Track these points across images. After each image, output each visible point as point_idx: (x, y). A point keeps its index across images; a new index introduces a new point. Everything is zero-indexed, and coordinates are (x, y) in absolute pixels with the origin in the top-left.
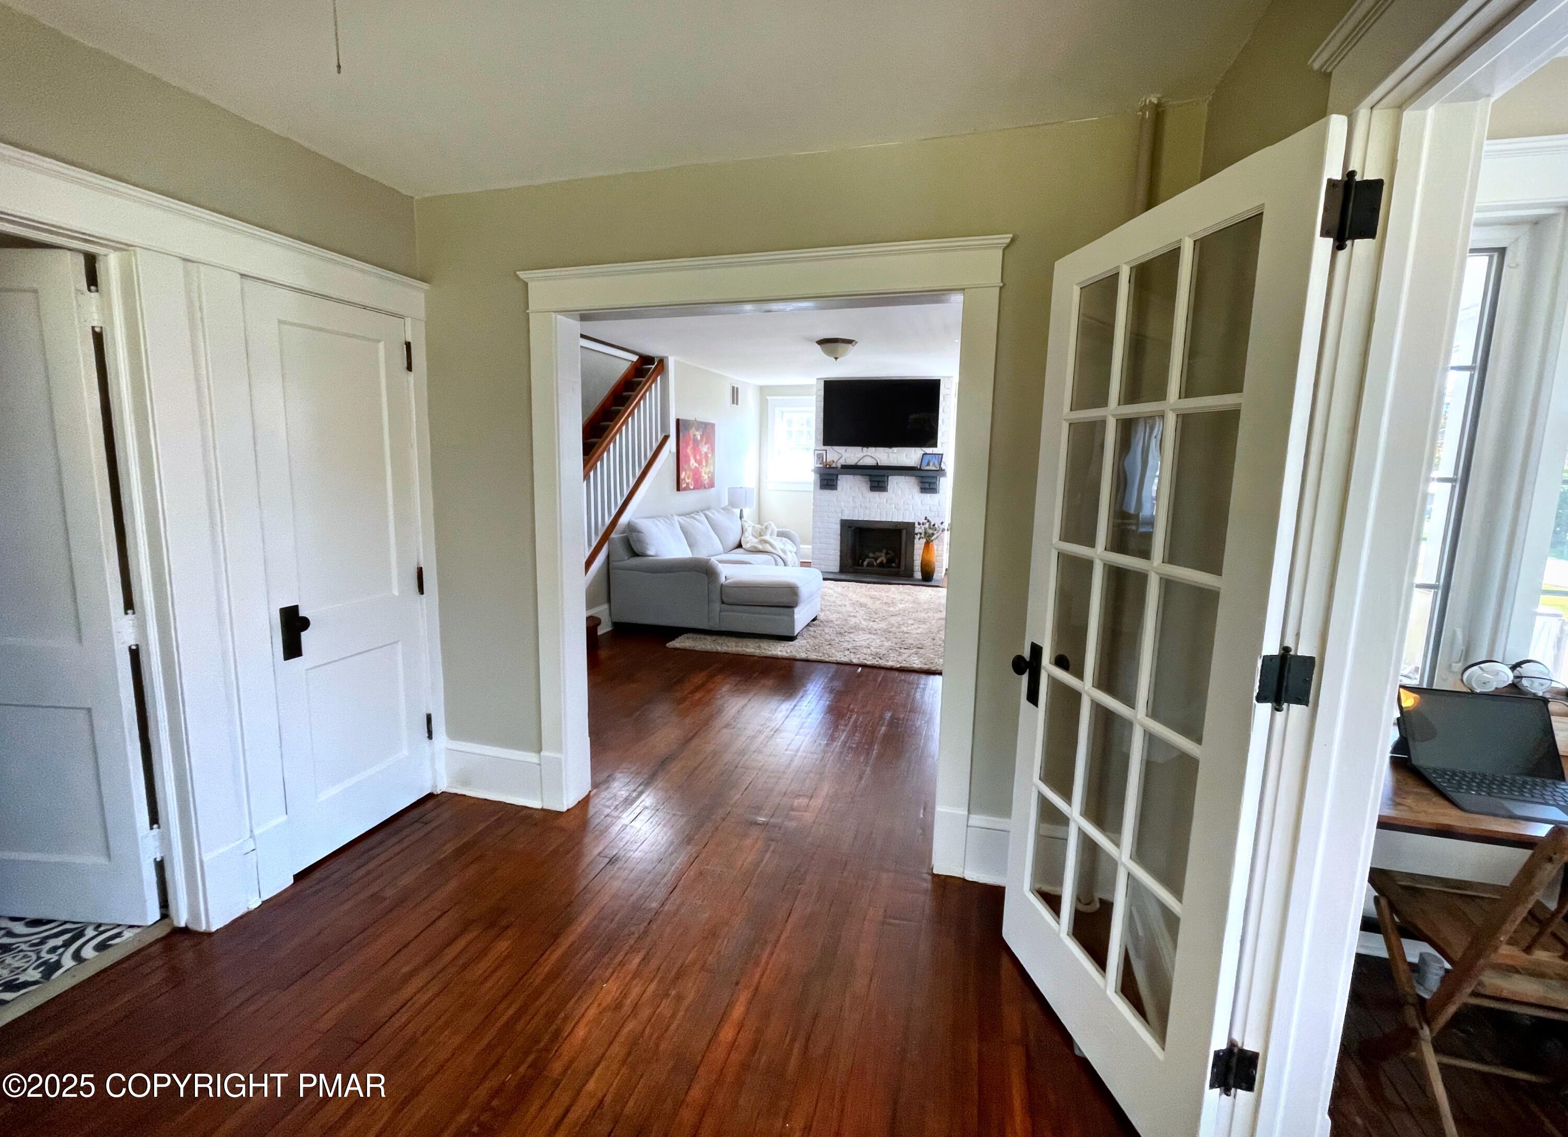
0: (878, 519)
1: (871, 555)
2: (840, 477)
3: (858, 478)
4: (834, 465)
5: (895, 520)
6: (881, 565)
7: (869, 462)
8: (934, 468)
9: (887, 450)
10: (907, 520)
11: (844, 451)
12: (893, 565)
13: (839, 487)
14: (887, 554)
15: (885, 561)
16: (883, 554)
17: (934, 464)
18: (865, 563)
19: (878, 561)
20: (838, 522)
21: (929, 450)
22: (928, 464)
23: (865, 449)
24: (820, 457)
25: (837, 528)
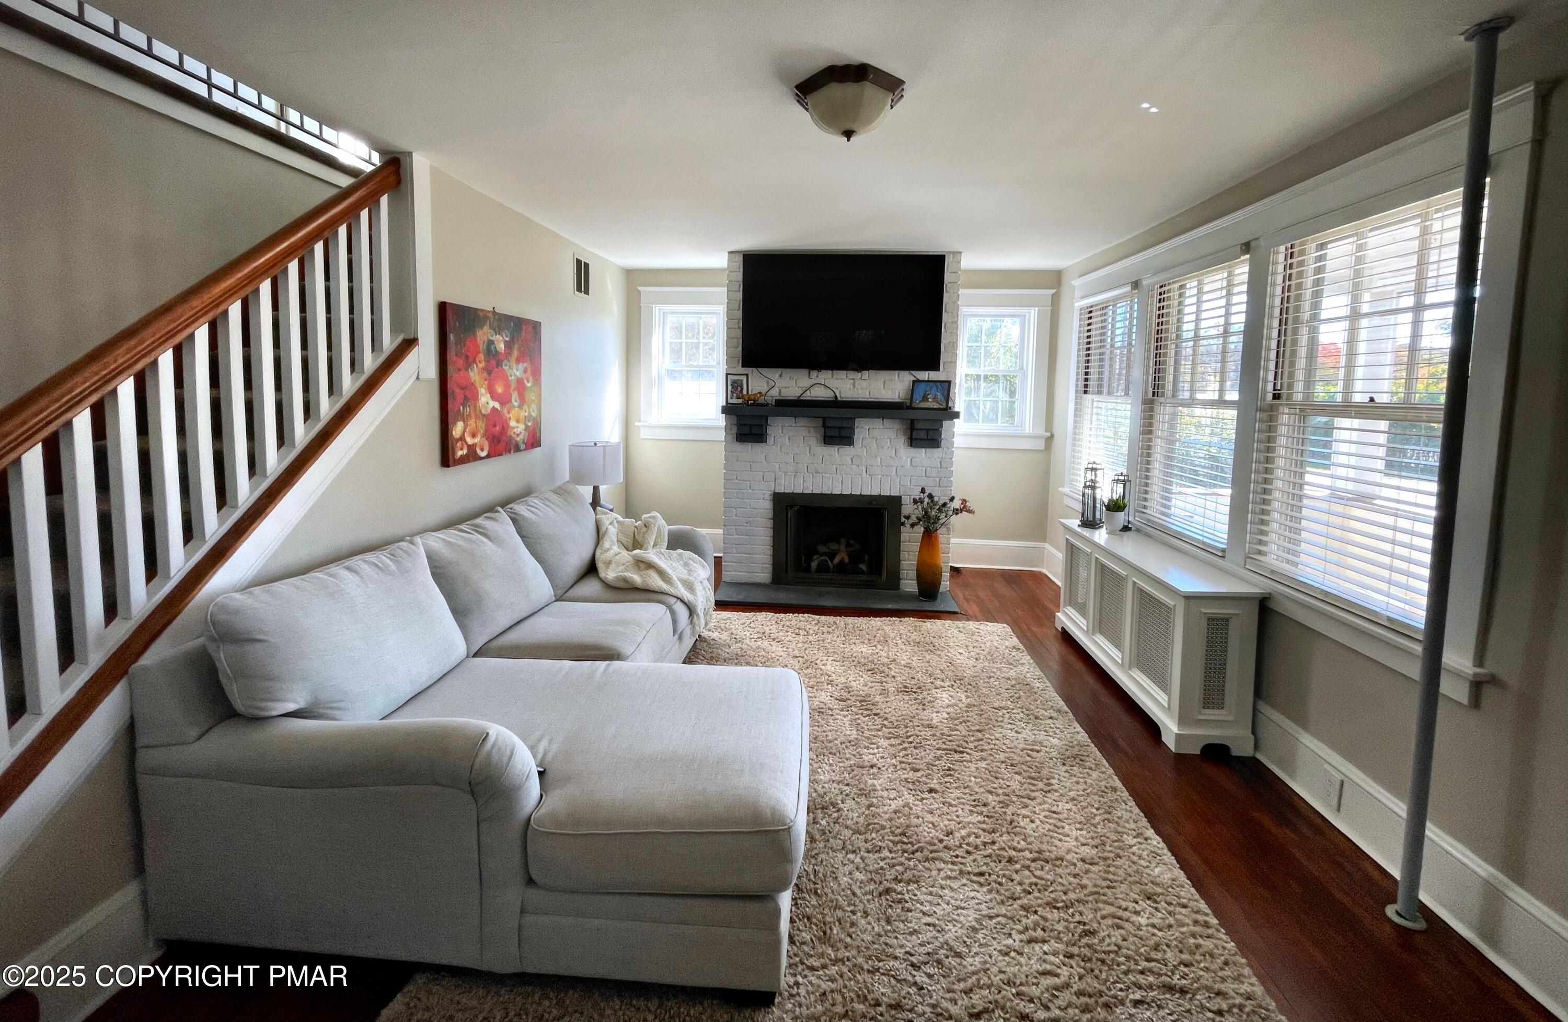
0: (837, 491)
1: (821, 549)
2: (770, 419)
3: (802, 422)
4: (761, 401)
5: (866, 492)
6: (841, 566)
7: (820, 393)
8: (936, 406)
9: (853, 375)
10: (886, 492)
11: (777, 376)
12: (863, 567)
13: (770, 440)
14: (848, 545)
15: (847, 560)
16: (843, 547)
17: (935, 399)
18: (814, 564)
19: (836, 560)
20: (768, 496)
21: (924, 375)
22: (925, 399)
23: (814, 373)
24: (734, 387)
25: (765, 506)
